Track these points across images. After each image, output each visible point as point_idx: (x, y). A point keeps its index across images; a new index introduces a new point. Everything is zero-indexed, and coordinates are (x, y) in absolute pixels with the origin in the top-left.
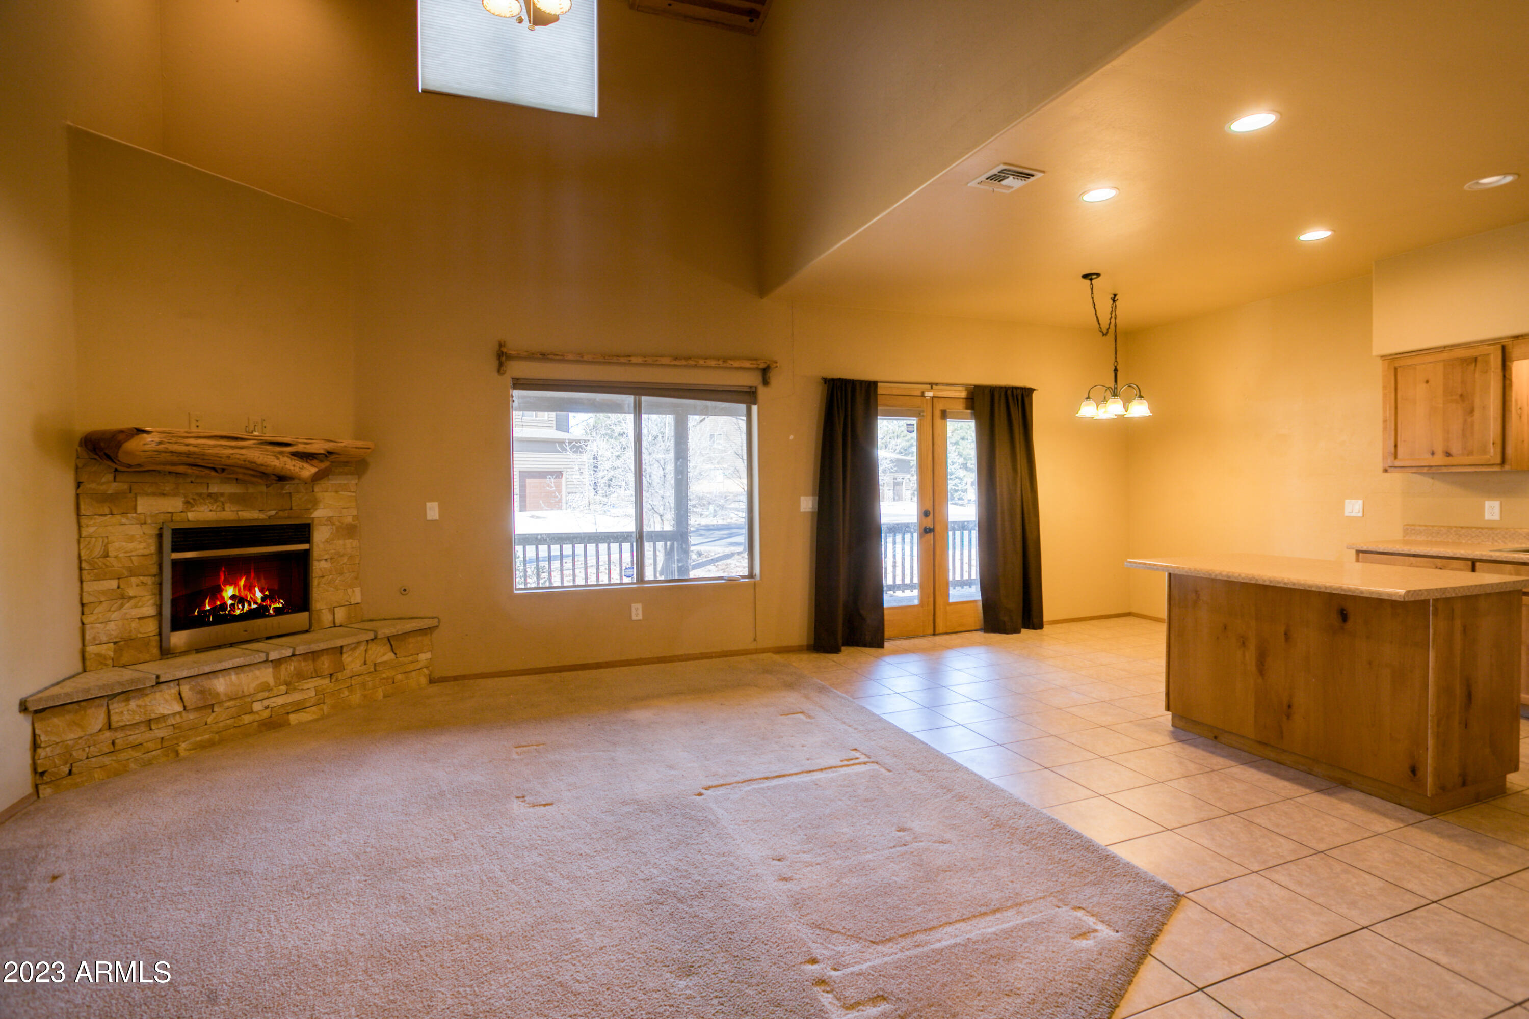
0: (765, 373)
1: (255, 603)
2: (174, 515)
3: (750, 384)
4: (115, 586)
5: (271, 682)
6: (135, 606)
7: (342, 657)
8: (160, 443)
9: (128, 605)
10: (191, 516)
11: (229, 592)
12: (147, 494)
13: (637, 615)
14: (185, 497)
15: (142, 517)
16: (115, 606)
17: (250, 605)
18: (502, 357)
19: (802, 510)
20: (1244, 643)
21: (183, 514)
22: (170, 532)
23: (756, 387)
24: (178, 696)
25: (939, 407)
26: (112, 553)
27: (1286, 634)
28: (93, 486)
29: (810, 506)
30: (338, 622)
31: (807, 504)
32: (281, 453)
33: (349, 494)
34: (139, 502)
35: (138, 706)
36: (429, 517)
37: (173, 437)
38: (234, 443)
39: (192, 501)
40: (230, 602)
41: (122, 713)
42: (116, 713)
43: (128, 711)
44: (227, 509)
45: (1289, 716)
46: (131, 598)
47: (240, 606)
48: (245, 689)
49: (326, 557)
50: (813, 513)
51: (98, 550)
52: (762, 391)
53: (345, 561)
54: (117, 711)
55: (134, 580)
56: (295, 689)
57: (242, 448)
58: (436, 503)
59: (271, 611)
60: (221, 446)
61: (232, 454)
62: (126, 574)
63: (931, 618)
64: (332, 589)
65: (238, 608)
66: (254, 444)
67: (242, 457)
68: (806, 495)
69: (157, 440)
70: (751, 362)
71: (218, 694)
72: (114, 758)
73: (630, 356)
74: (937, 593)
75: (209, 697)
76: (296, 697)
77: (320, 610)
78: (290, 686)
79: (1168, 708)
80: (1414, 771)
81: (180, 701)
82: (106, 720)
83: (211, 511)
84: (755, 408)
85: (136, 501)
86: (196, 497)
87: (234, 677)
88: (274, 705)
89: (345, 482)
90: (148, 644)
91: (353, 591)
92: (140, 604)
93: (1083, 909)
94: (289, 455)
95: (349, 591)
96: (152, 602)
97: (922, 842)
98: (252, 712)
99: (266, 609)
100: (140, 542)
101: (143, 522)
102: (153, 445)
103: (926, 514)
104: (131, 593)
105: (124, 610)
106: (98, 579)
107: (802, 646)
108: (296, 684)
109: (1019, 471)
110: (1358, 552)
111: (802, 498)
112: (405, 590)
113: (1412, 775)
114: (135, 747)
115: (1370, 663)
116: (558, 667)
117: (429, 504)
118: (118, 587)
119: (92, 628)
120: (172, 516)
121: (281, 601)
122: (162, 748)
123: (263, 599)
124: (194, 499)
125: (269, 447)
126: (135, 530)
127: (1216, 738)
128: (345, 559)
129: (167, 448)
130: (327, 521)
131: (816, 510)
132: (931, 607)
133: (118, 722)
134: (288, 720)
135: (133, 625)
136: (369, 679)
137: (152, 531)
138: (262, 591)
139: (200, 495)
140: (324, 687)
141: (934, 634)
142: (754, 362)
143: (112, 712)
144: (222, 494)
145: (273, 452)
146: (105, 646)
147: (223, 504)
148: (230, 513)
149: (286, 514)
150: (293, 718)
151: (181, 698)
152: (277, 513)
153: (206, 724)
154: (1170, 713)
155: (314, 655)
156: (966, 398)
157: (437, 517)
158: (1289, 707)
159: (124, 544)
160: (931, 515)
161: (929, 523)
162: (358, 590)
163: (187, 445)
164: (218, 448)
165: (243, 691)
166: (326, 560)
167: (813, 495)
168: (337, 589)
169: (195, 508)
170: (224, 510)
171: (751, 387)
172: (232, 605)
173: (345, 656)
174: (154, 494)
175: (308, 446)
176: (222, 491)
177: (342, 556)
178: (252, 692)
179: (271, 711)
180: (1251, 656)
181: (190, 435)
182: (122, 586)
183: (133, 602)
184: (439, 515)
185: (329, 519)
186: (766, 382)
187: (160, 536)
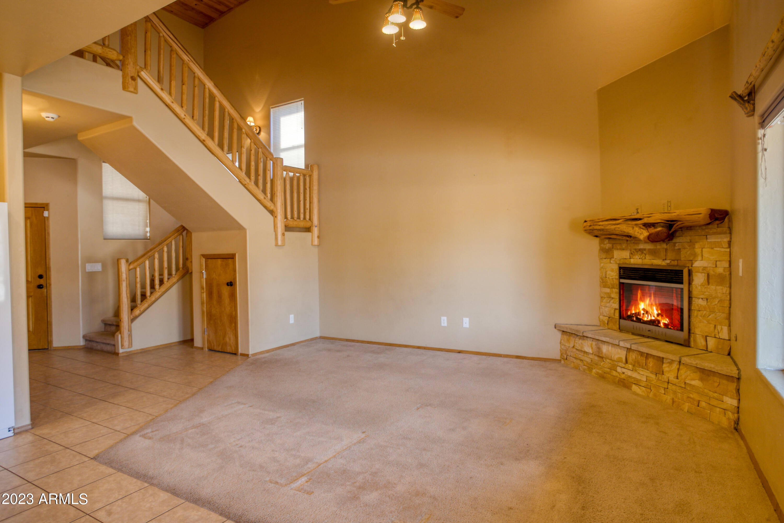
1: (654, 316)
6: (613, 303)
7: (662, 365)
8: (590, 226)
10: (632, 261)
11: (642, 306)
12: (617, 249)
14: (631, 251)
15: (615, 260)
16: (609, 300)
17: (651, 317)
21: (629, 260)
22: (623, 268)
26: (607, 276)
30: (709, 348)
32: (636, 225)
33: (723, 250)
35: (581, 343)
37: (594, 222)
38: (614, 222)
40: (642, 312)
43: (578, 343)
44: (647, 258)
46: (613, 298)
47: (647, 316)
48: (613, 356)
49: (702, 296)
51: (604, 274)
53: (717, 303)
55: (614, 290)
56: (636, 371)
57: (618, 224)
59: (662, 325)
60: (610, 224)
61: (615, 228)
62: (612, 286)
64: (705, 322)
65: (646, 317)
66: (623, 221)
67: (619, 229)
69: (589, 224)
71: (602, 352)
72: (576, 361)
75: (600, 352)
76: (637, 376)
77: (696, 334)
82: (574, 344)
83: (639, 259)
87: (610, 348)
89: (719, 240)
90: (616, 322)
91: (722, 329)
94: (641, 226)
95: (719, 327)
96: (618, 303)
98: (616, 371)
99: (659, 322)
100: (615, 272)
101: (616, 263)
102: (588, 227)
104: (613, 296)
105: (610, 303)
106: (604, 287)
108: (637, 368)
112: (736, 337)
118: (609, 292)
119: (602, 308)
120: (624, 261)
121: (667, 319)
123: (658, 315)
124: (633, 252)
125: (629, 222)
126: (612, 266)
128: (716, 301)
129: (593, 228)
130: (703, 270)
133: (576, 346)
134: (631, 387)
135: (613, 311)
136: (679, 391)
137: (618, 267)
138: (657, 310)
139: (636, 250)
140: (651, 379)
143: (575, 341)
145: (632, 225)
146: (605, 318)
147: (645, 255)
148: (649, 260)
149: (675, 263)
150: (634, 387)
152: (670, 262)
155: (648, 356)
159: (611, 272)
162: (725, 329)
163: (600, 225)
164: (609, 226)
165: (611, 357)
166: (702, 299)
168: (709, 323)
169: (634, 257)
172: (643, 314)
173: (664, 365)
174: (620, 249)
175: (649, 219)
176: (645, 248)
177: (714, 298)
178: (615, 359)
179: (625, 376)
181: (599, 220)
183: (613, 301)
185: (704, 268)
187: (620, 270)
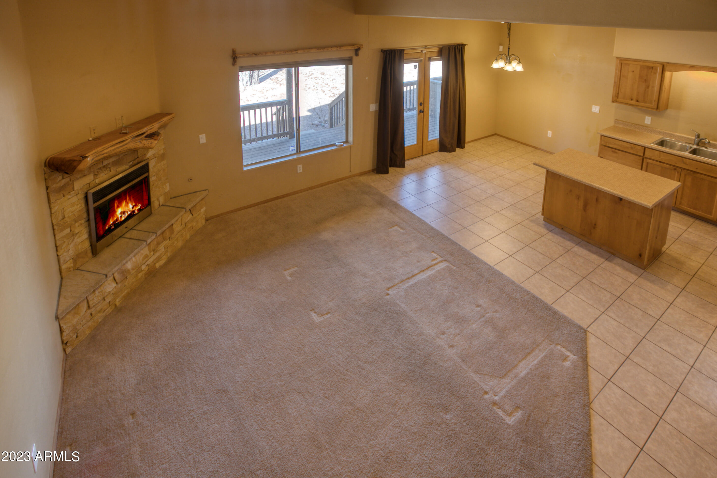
0: (357, 51)
1: (130, 211)
2: (90, 184)
3: (350, 56)
4: (69, 231)
5: (148, 253)
6: (79, 237)
9: (76, 238)
10: (97, 181)
11: (119, 211)
12: (78, 179)
13: (300, 170)
14: (94, 172)
15: (77, 191)
16: (71, 241)
17: (127, 213)
18: (235, 58)
19: (371, 110)
20: (578, 198)
21: (94, 182)
22: (91, 195)
23: (352, 57)
24: (113, 279)
25: (428, 56)
26: (66, 216)
27: (596, 199)
28: (54, 186)
29: (374, 108)
30: (161, 204)
31: (373, 107)
32: (141, 138)
34: (75, 185)
35: (99, 292)
36: (201, 142)
39: (96, 173)
41: (93, 299)
42: (91, 300)
43: (96, 296)
44: (112, 170)
45: (594, 228)
46: (77, 234)
47: (124, 216)
49: (154, 174)
50: (375, 111)
51: (60, 217)
52: (355, 59)
53: (161, 172)
54: (91, 299)
55: (77, 224)
56: (157, 251)
58: (204, 135)
59: (136, 212)
62: (73, 223)
63: (421, 149)
64: (158, 189)
67: (126, 149)
68: (373, 103)
70: (352, 47)
71: (128, 270)
72: (92, 321)
73: (297, 50)
74: (424, 138)
75: (125, 273)
76: (158, 254)
77: (154, 201)
78: (154, 251)
79: (543, 214)
80: (640, 255)
81: (114, 281)
82: (87, 305)
83: (105, 174)
84: (351, 67)
85: (73, 184)
86: (99, 170)
87: (134, 259)
88: (149, 263)
90: (87, 253)
91: (166, 186)
92: (81, 235)
93: (559, 344)
94: (144, 138)
95: (164, 186)
96: (86, 231)
97: (488, 313)
98: (142, 271)
99: (134, 211)
100: (78, 205)
101: (77, 193)
102: (90, 162)
103: (421, 104)
104: (76, 231)
105: (75, 241)
106: (62, 230)
107: (369, 171)
108: (157, 249)
109: (459, 83)
110: (602, 136)
111: (371, 105)
112: (191, 180)
113: (639, 256)
114: (99, 312)
115: (629, 217)
116: (265, 200)
117: (201, 136)
118: (71, 231)
119: (63, 256)
120: (89, 185)
121: (139, 204)
122: (110, 306)
123: (133, 207)
124: (98, 172)
126: (75, 199)
127: (562, 229)
129: (95, 160)
130: (153, 157)
131: (378, 109)
132: (421, 144)
133: (92, 304)
135: (80, 247)
136: (183, 232)
137: (81, 196)
138: (132, 204)
139: (100, 168)
140: (167, 244)
141: (422, 155)
142: (353, 47)
143: (89, 300)
144: (109, 164)
145: (137, 140)
146: (69, 263)
147: (110, 169)
149: (136, 161)
150: (157, 265)
151: (115, 280)
152: (133, 162)
153: (125, 286)
154: (543, 216)
156: (438, 51)
157: (205, 141)
158: (595, 225)
159: (71, 208)
160: (423, 105)
161: (421, 108)
162: (168, 185)
165: (138, 263)
166: (155, 176)
167: (376, 103)
169: (99, 176)
170: (110, 171)
171: (350, 57)
172: (121, 217)
173: (174, 226)
174: (81, 177)
175: (151, 130)
176: (109, 162)
177: (160, 170)
178: (141, 261)
179: (149, 266)
180: (581, 204)
182: (72, 230)
183: (78, 235)
184: (206, 141)
185: (154, 155)
186: (357, 55)
187: (86, 197)
